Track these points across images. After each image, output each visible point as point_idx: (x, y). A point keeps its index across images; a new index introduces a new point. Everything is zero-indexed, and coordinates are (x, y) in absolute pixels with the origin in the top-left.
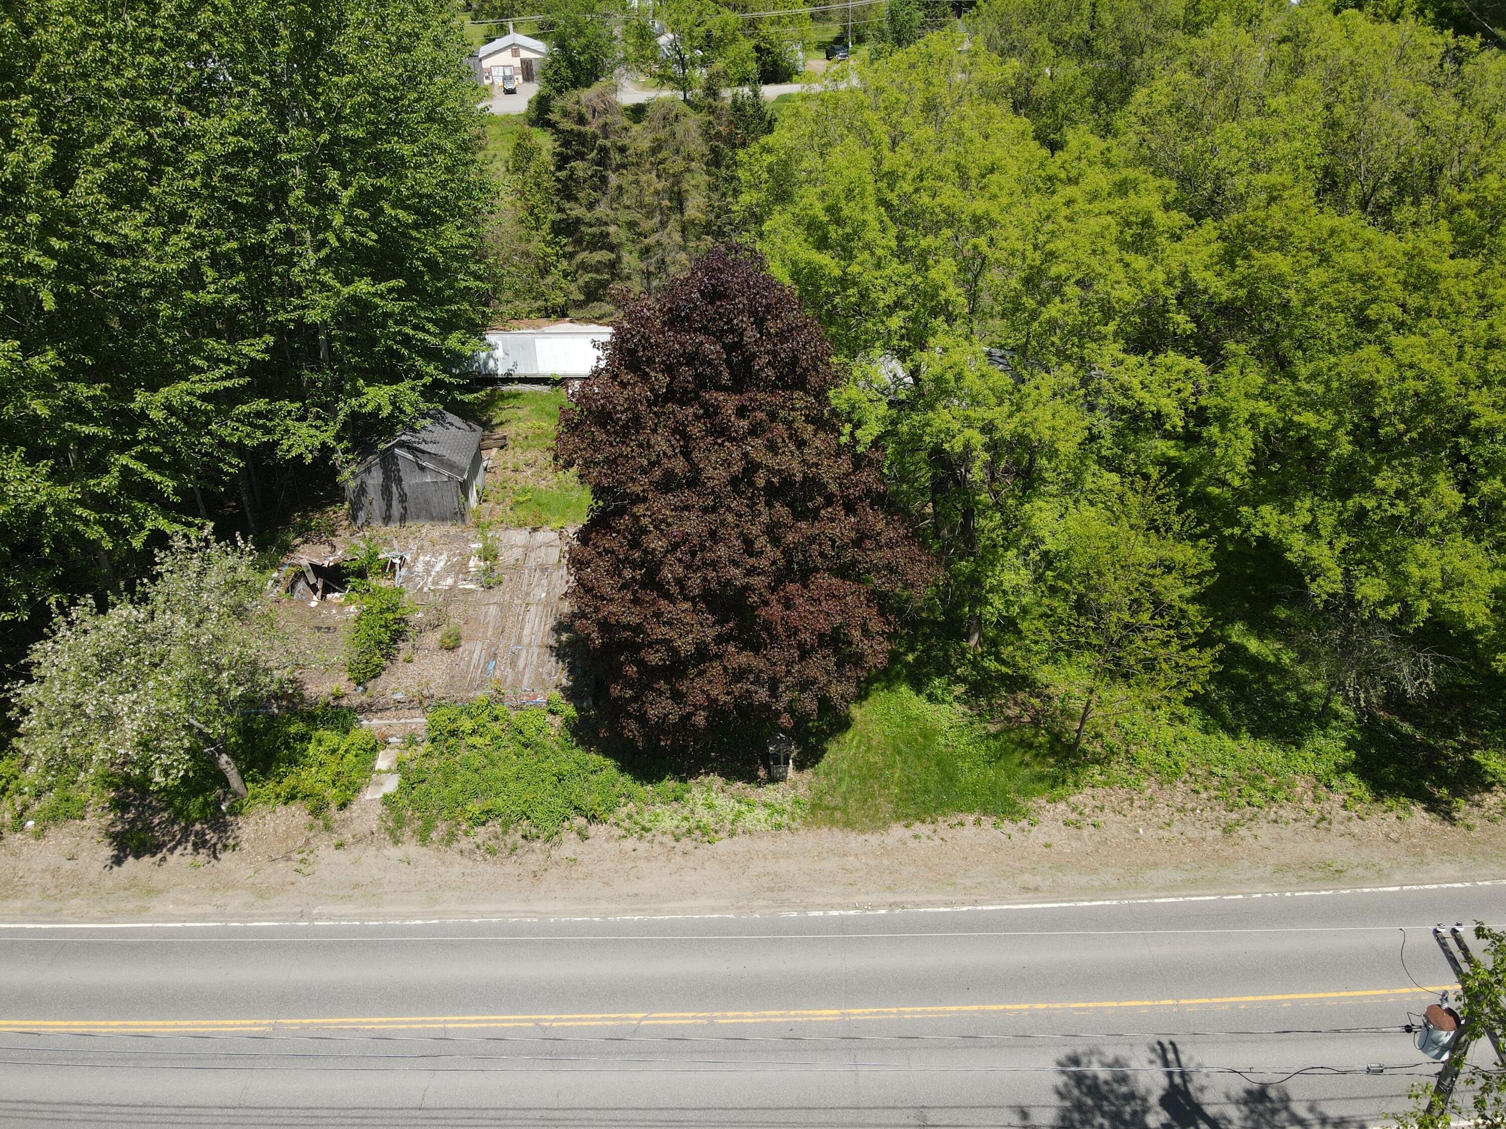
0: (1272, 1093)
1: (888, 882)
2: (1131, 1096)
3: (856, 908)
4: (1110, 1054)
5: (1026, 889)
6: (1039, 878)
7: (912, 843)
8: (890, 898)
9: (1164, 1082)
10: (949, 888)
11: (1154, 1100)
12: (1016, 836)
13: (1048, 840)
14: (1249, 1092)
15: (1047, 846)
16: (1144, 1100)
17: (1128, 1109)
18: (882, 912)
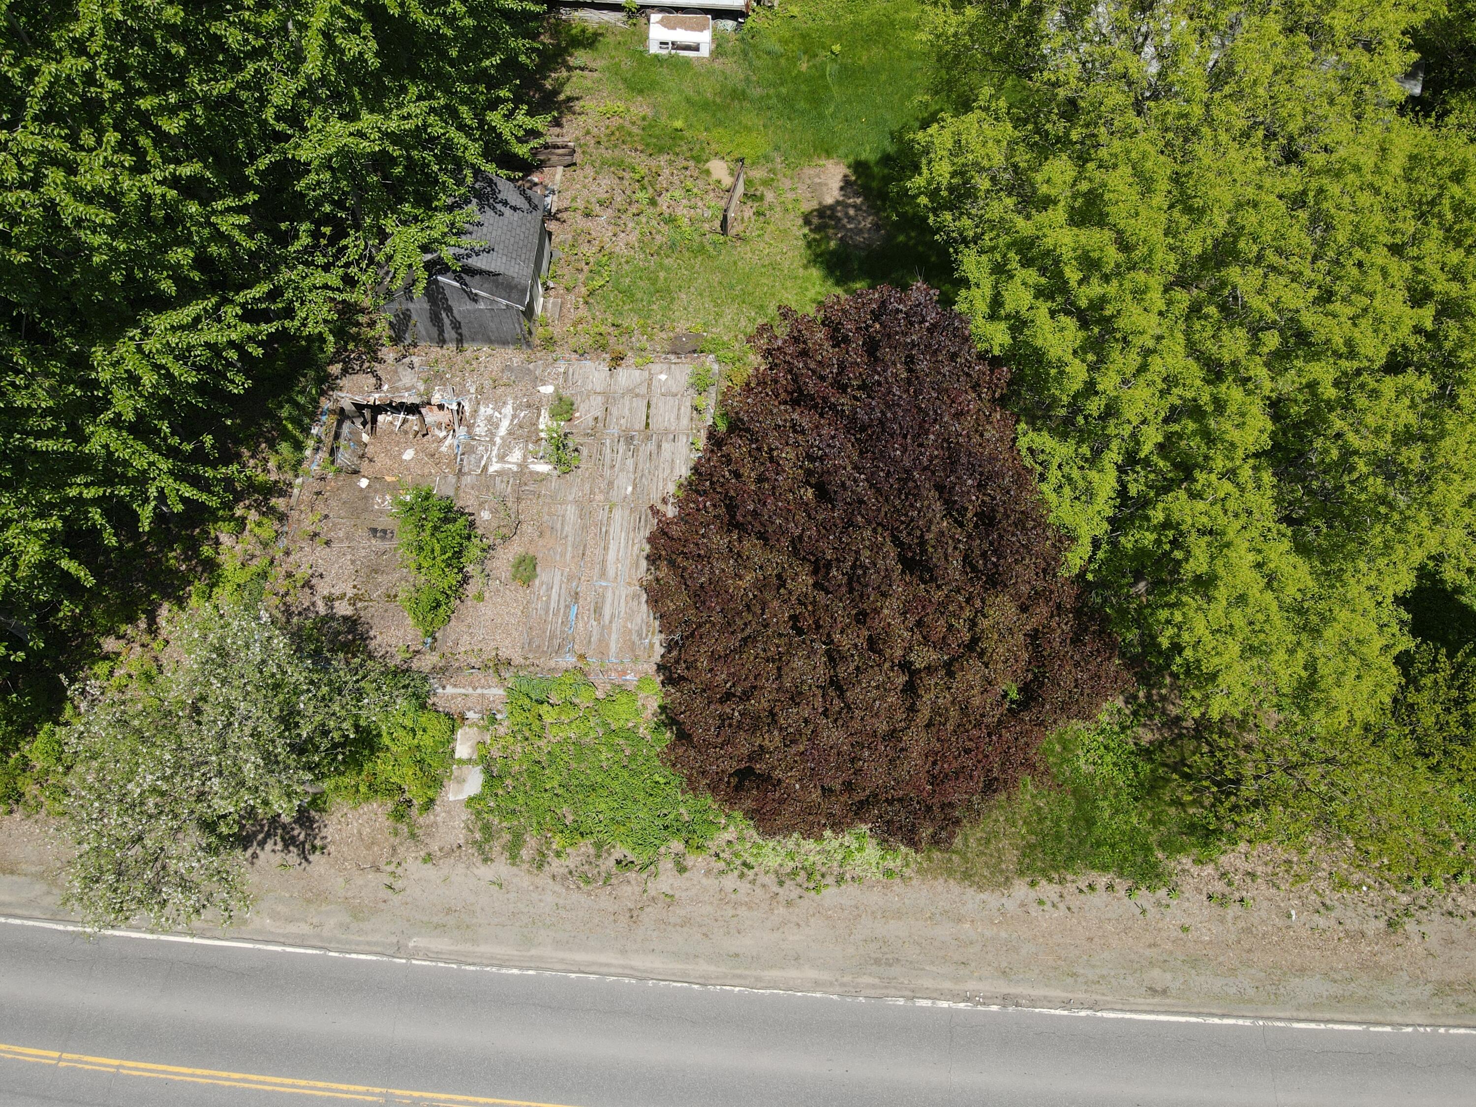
1: (1004, 964)
3: (968, 1000)
5: (1153, 991)
6: (1168, 976)
7: (1034, 909)
8: (1004, 988)
10: (1070, 980)
12: (1152, 911)
13: (1187, 922)
15: (1185, 929)
18: (995, 1008)
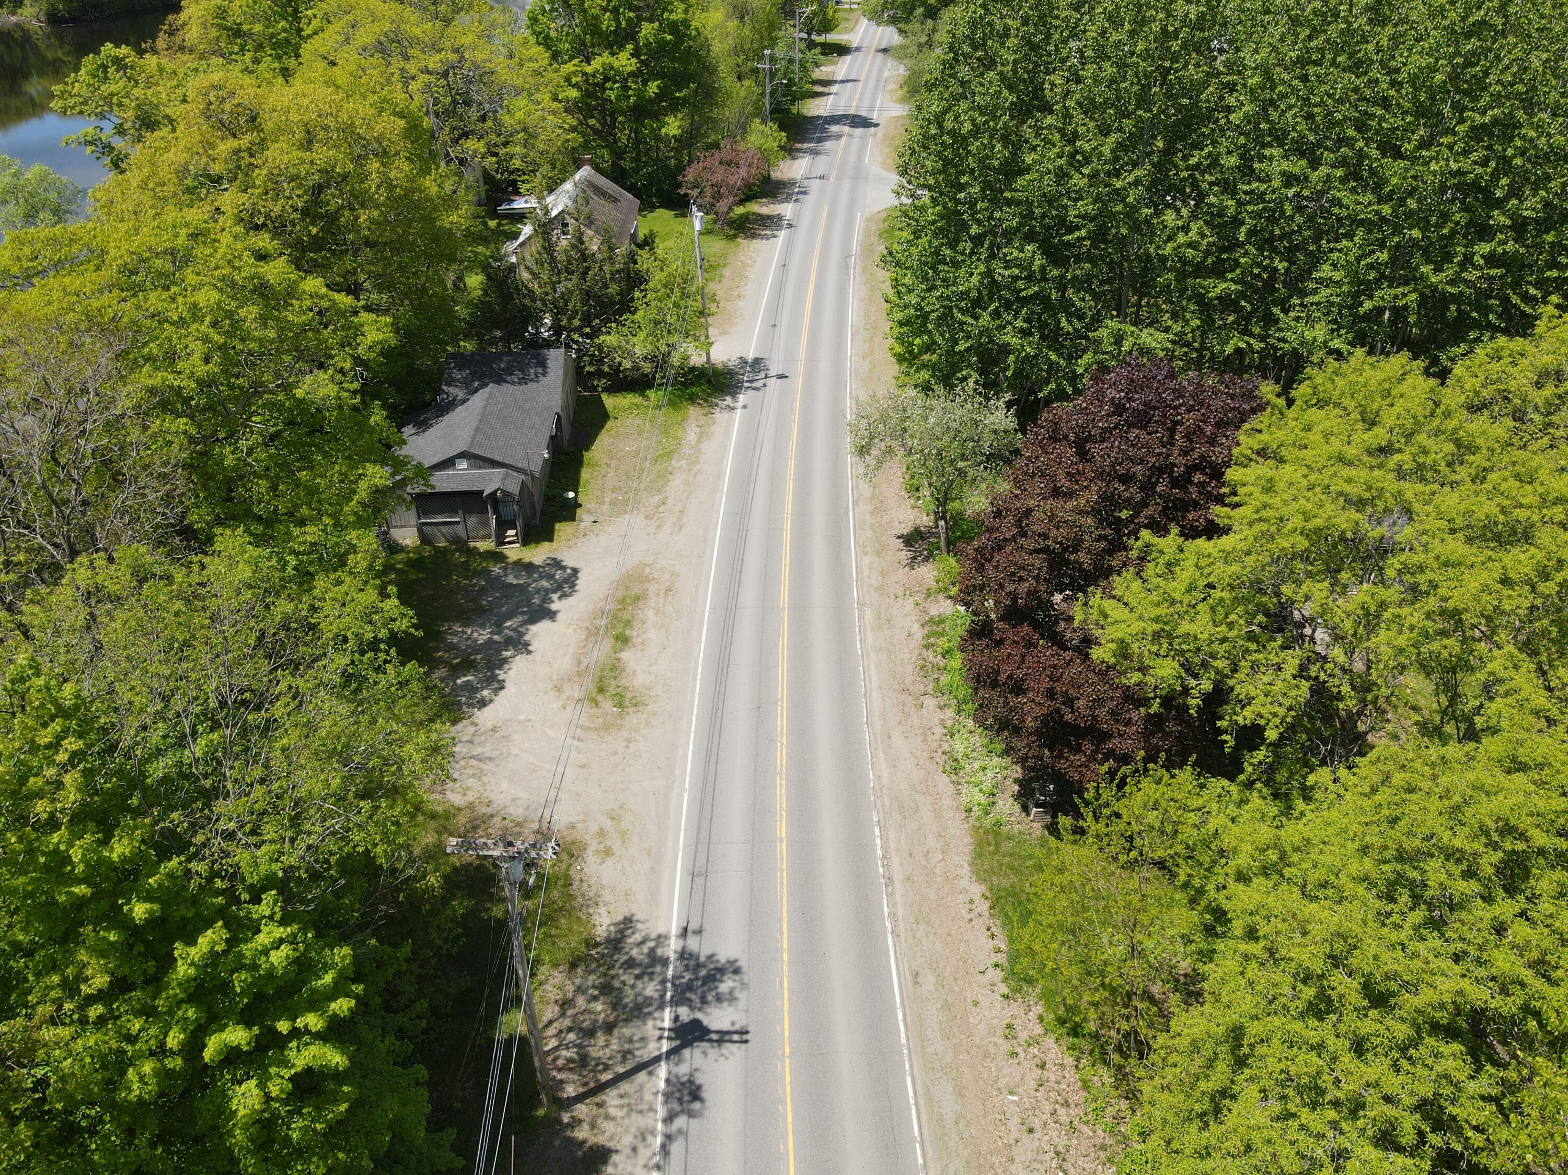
0: (697, 1106)
1: (916, 879)
2: (704, 1001)
3: (884, 856)
4: (742, 995)
5: (916, 975)
6: (931, 987)
7: (963, 898)
8: (898, 878)
9: (713, 1027)
11: (699, 1015)
12: (985, 980)
13: (982, 1006)
14: (699, 1087)
15: (975, 1003)
16: (700, 1009)
17: (693, 997)
18: (881, 871)
